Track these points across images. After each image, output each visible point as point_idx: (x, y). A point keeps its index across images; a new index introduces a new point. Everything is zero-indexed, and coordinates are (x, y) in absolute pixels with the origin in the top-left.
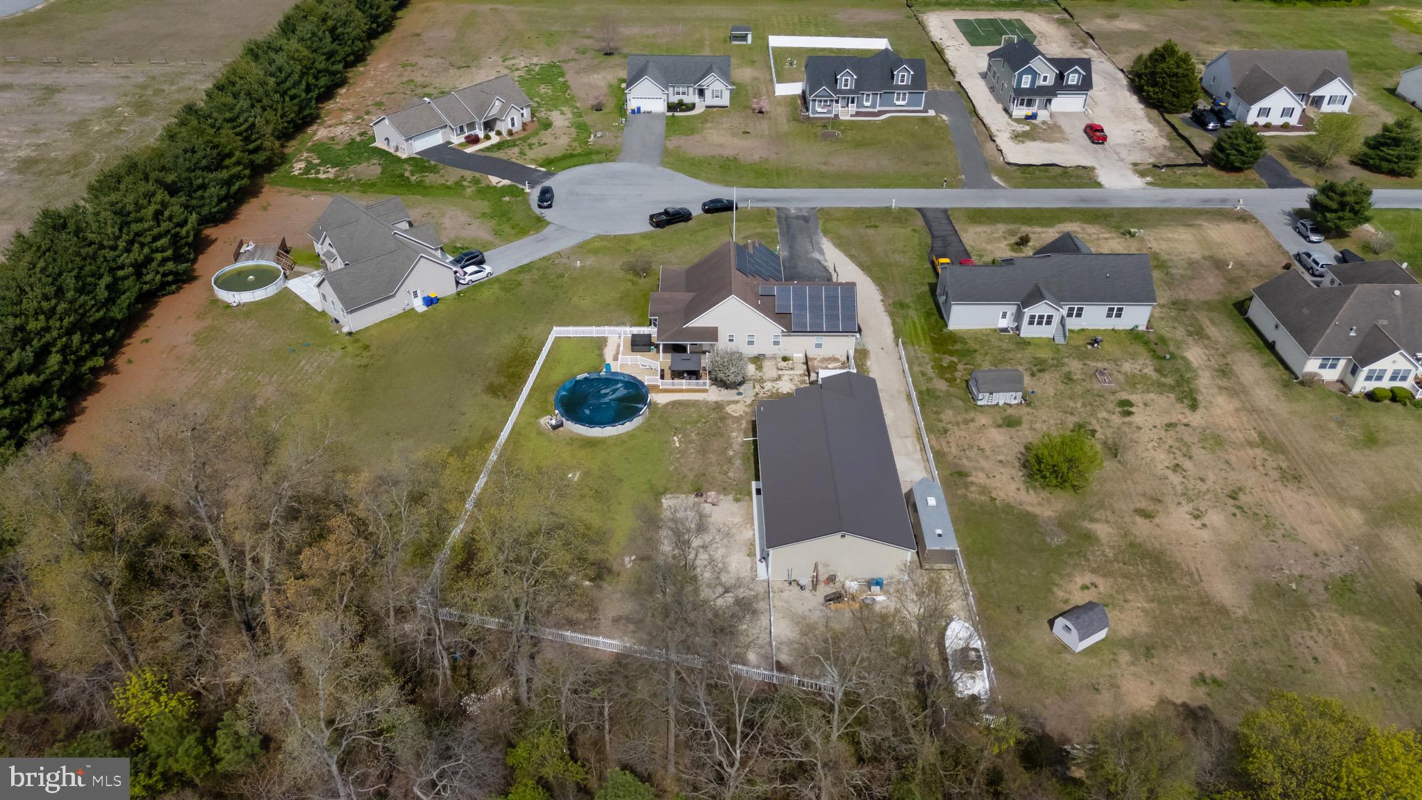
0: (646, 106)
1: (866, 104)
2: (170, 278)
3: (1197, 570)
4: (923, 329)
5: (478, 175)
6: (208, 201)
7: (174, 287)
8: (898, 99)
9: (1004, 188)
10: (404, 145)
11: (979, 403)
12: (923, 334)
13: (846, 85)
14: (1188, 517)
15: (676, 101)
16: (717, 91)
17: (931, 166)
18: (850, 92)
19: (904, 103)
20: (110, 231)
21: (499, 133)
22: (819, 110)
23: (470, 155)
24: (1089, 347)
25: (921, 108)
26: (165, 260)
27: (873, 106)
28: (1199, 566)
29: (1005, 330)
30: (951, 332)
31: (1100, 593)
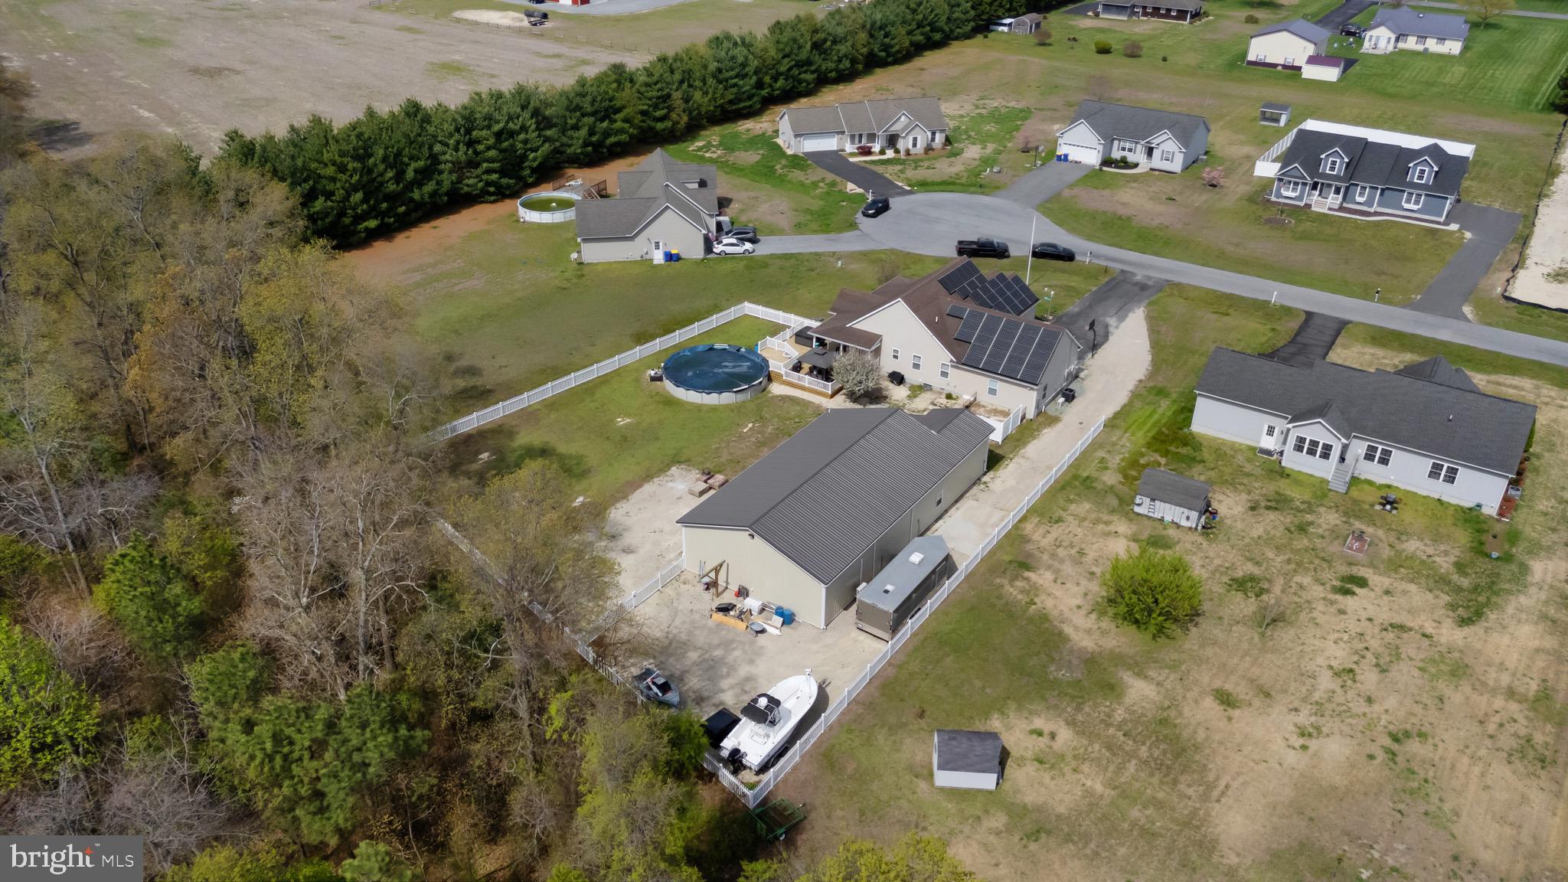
0: (1075, 154)
1: (1359, 199)
2: (492, 189)
3: (1227, 787)
4: (1159, 421)
5: (838, 179)
6: (575, 141)
7: (492, 198)
8: (1408, 201)
9: (1467, 320)
10: (793, 141)
11: (1137, 509)
12: (1154, 425)
13: (1332, 169)
14: (1291, 728)
15: (1119, 158)
16: (1169, 153)
17: (1383, 277)
18: (1337, 178)
19: (1415, 207)
20: (446, 126)
21: (897, 151)
22: (1285, 193)
23: (853, 164)
24: (1378, 507)
25: (1442, 220)
26: (488, 171)
27: (1369, 203)
28: (1235, 785)
29: (1269, 453)
30: (1191, 434)
31: (1051, 747)
